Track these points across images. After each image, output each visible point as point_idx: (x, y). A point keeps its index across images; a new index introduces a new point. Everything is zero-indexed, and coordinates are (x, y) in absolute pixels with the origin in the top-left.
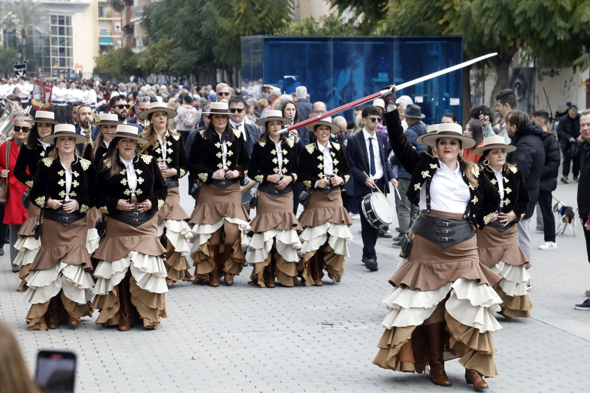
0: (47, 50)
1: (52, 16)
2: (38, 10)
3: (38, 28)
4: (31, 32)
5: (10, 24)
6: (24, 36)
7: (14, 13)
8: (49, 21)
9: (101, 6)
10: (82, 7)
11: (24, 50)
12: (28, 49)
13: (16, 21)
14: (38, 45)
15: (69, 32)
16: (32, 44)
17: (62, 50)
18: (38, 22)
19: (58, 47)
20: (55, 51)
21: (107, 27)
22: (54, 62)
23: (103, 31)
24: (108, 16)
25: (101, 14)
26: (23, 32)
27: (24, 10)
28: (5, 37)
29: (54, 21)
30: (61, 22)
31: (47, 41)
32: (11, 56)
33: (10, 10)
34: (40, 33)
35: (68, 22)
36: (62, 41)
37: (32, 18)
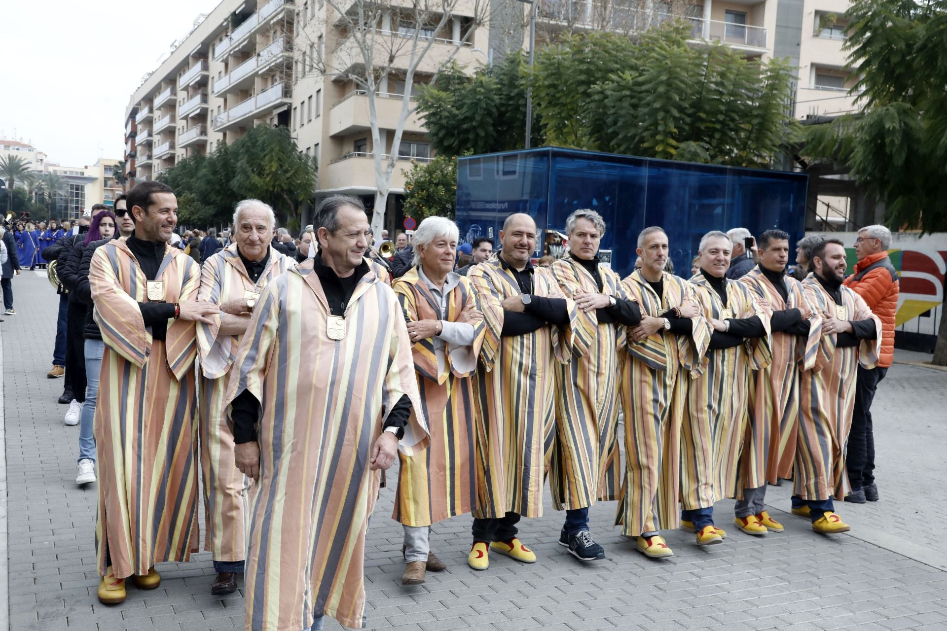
0: (66, 208)
1: (71, 185)
2: (61, 180)
3: (60, 192)
4: (55, 195)
5: (40, 188)
6: (50, 197)
7: (43, 181)
8: (69, 188)
9: (106, 180)
10: (92, 180)
11: (49, 206)
12: (53, 206)
13: (45, 187)
14: (60, 204)
15: (83, 196)
16: (55, 202)
17: (77, 208)
18: (61, 188)
19: (74, 205)
20: (72, 208)
21: (110, 194)
22: (71, 216)
23: (106, 197)
24: (111, 187)
25: (106, 185)
26: (50, 194)
27: (51, 180)
28: (36, 198)
29: (72, 188)
30: (77, 189)
31: (67, 201)
32: (40, 210)
33: (40, 179)
34: (61, 195)
35: (82, 190)
36: (77, 202)
37: (56, 185)
